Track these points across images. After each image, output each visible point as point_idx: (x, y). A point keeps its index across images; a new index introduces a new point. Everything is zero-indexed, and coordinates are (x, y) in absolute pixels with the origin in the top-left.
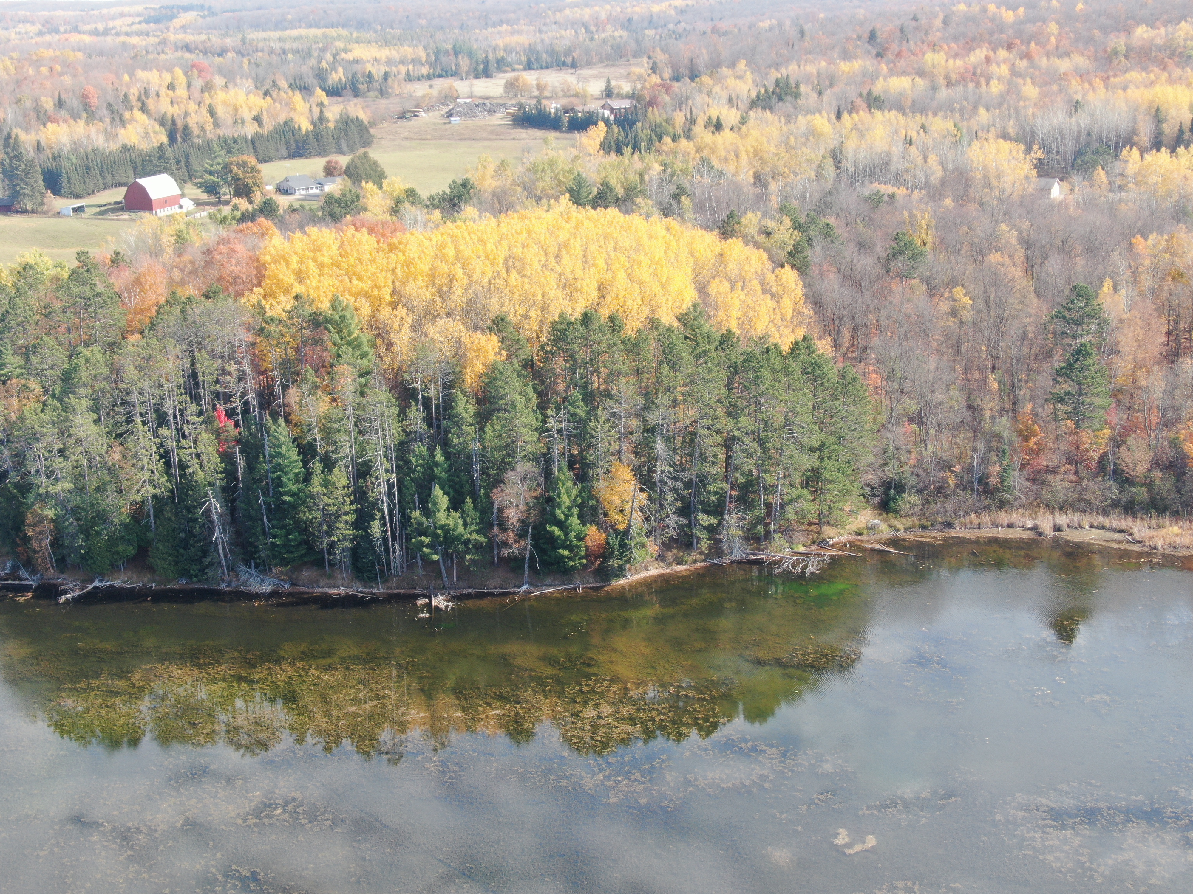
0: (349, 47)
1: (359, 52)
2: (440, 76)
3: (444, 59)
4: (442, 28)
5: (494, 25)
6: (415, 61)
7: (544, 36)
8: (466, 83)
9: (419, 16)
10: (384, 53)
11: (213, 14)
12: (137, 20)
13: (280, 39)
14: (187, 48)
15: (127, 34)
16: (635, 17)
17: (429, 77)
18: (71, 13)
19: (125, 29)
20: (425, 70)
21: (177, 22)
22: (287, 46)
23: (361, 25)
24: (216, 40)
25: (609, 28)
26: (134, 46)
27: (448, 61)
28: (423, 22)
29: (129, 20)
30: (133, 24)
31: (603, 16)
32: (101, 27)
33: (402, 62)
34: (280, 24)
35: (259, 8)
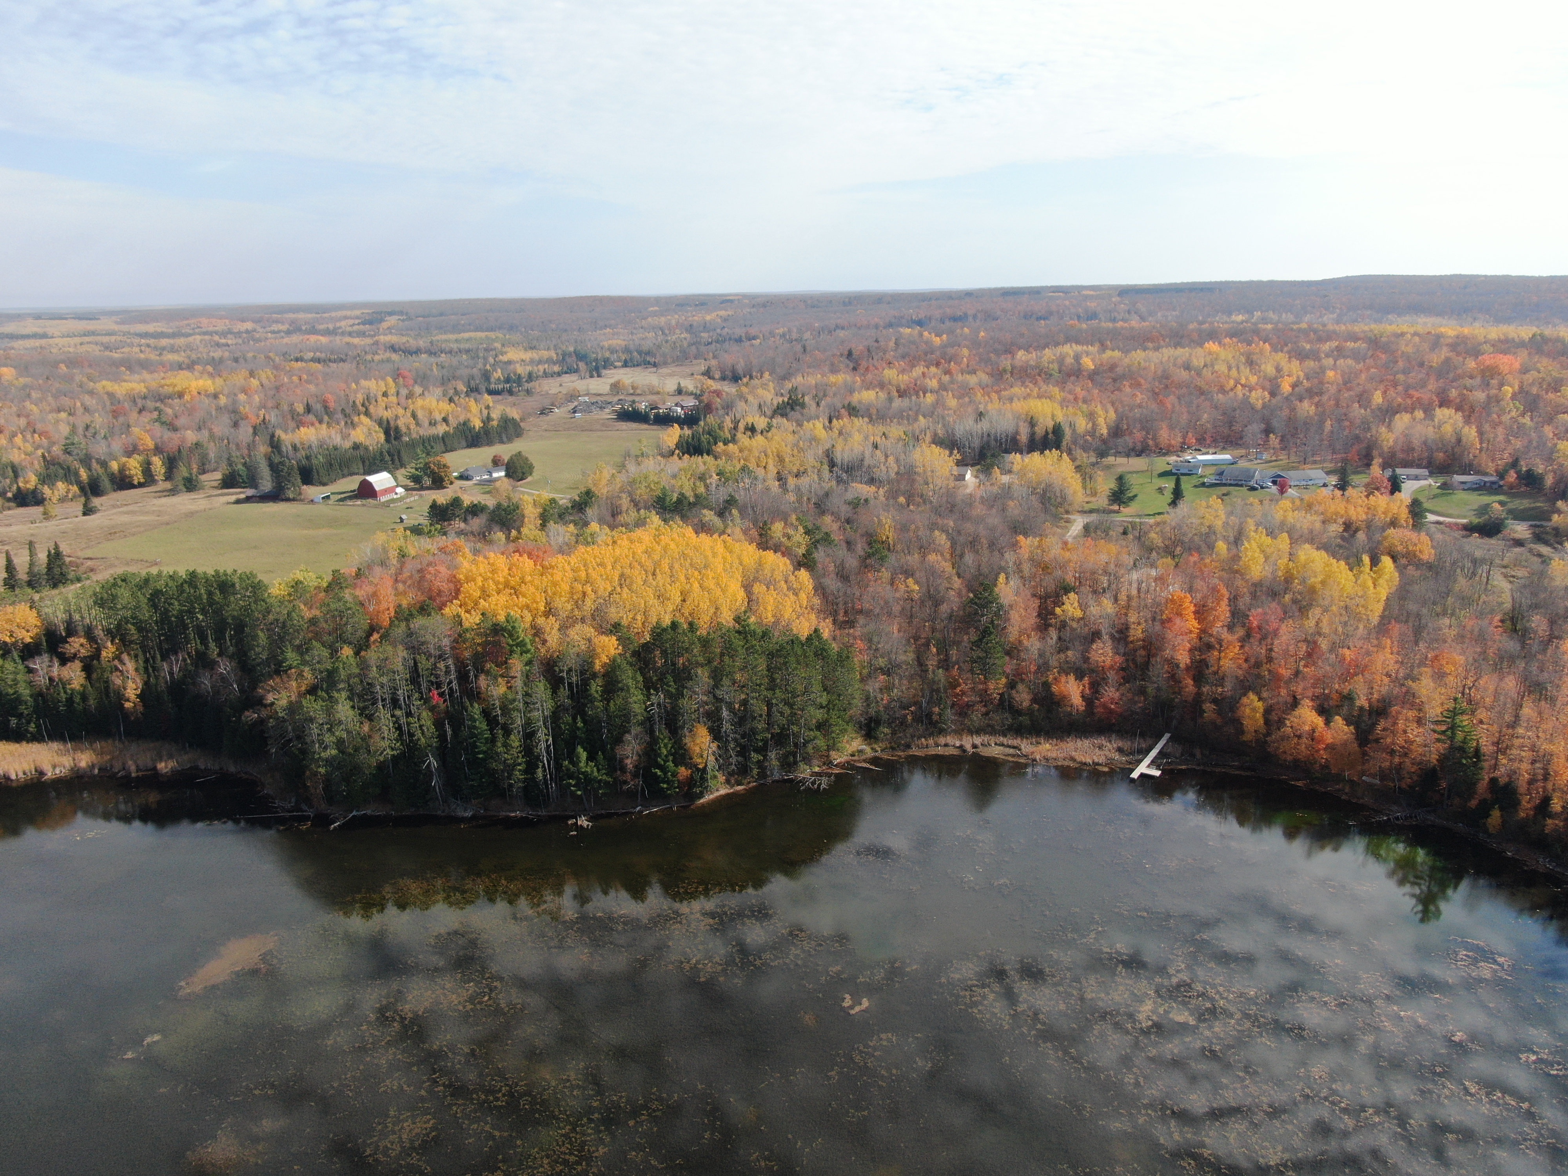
0: (504, 350)
1: (513, 354)
2: (566, 373)
3: (569, 360)
4: (566, 330)
5: (601, 329)
6: (550, 361)
7: (634, 337)
8: (585, 382)
9: (550, 322)
10: (528, 356)
11: (410, 319)
12: (357, 321)
13: (457, 341)
14: (393, 348)
15: (350, 334)
16: (695, 324)
17: (559, 374)
18: (310, 316)
19: (349, 329)
20: (556, 368)
21: (385, 325)
22: (462, 346)
23: (512, 328)
24: (413, 343)
25: (678, 331)
26: (355, 346)
27: (572, 361)
28: (554, 326)
29: (351, 322)
30: (354, 325)
31: (673, 322)
32: (331, 326)
33: (540, 362)
34: (456, 328)
35: (441, 315)
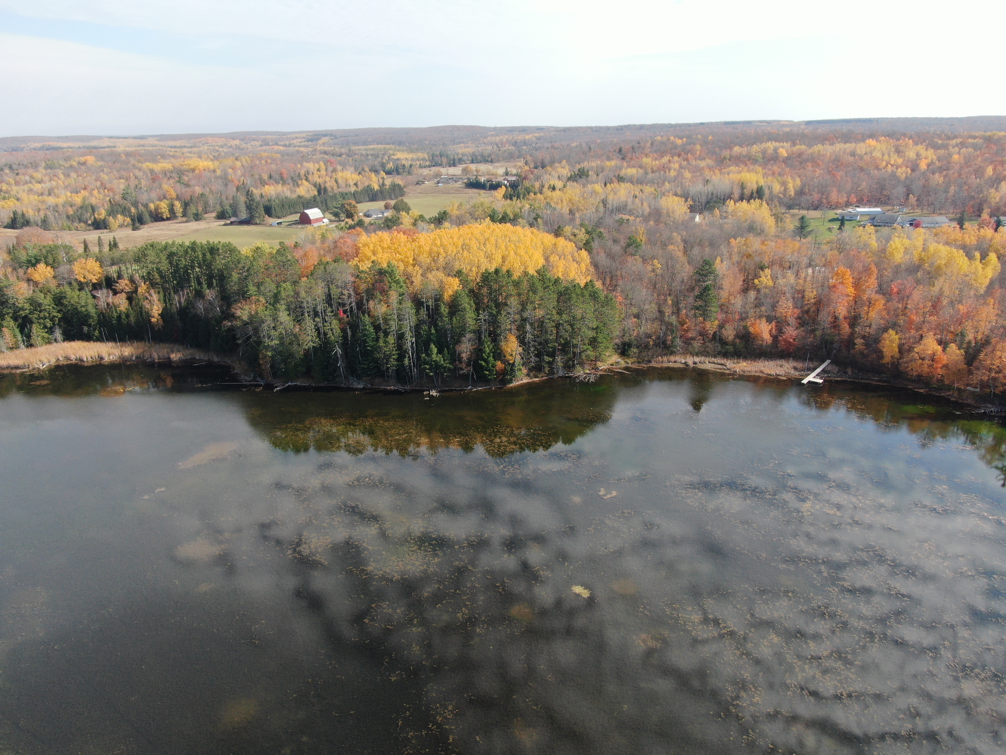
0: (395, 153)
1: (399, 155)
2: (434, 166)
3: (436, 158)
4: (435, 145)
5: (457, 144)
6: (424, 159)
7: (479, 149)
8: (445, 169)
9: (425, 140)
10: (410, 156)
11: (336, 138)
12: (303, 140)
13: (365, 150)
14: (325, 153)
15: (299, 146)
16: (518, 141)
17: (429, 166)
18: (274, 137)
19: (298, 144)
20: (428, 163)
21: (321, 142)
22: (369, 152)
23: (400, 144)
24: (338, 150)
25: (507, 145)
26: (302, 152)
27: (437, 159)
28: (427, 142)
29: (300, 140)
30: (301, 142)
31: (505, 140)
32: (287, 143)
33: (418, 160)
34: (364, 143)
35: (357, 136)
